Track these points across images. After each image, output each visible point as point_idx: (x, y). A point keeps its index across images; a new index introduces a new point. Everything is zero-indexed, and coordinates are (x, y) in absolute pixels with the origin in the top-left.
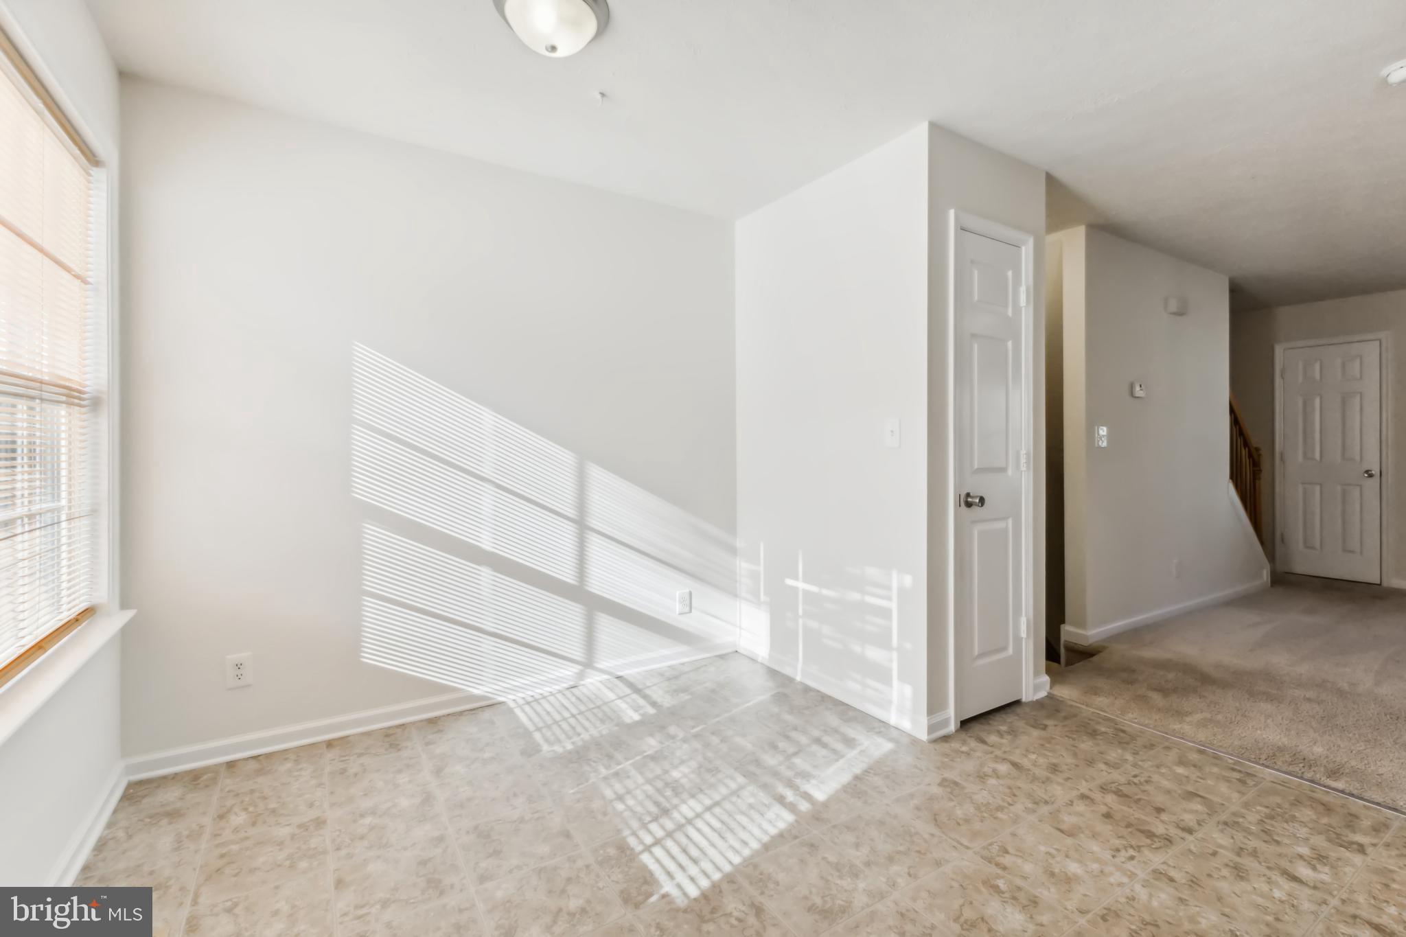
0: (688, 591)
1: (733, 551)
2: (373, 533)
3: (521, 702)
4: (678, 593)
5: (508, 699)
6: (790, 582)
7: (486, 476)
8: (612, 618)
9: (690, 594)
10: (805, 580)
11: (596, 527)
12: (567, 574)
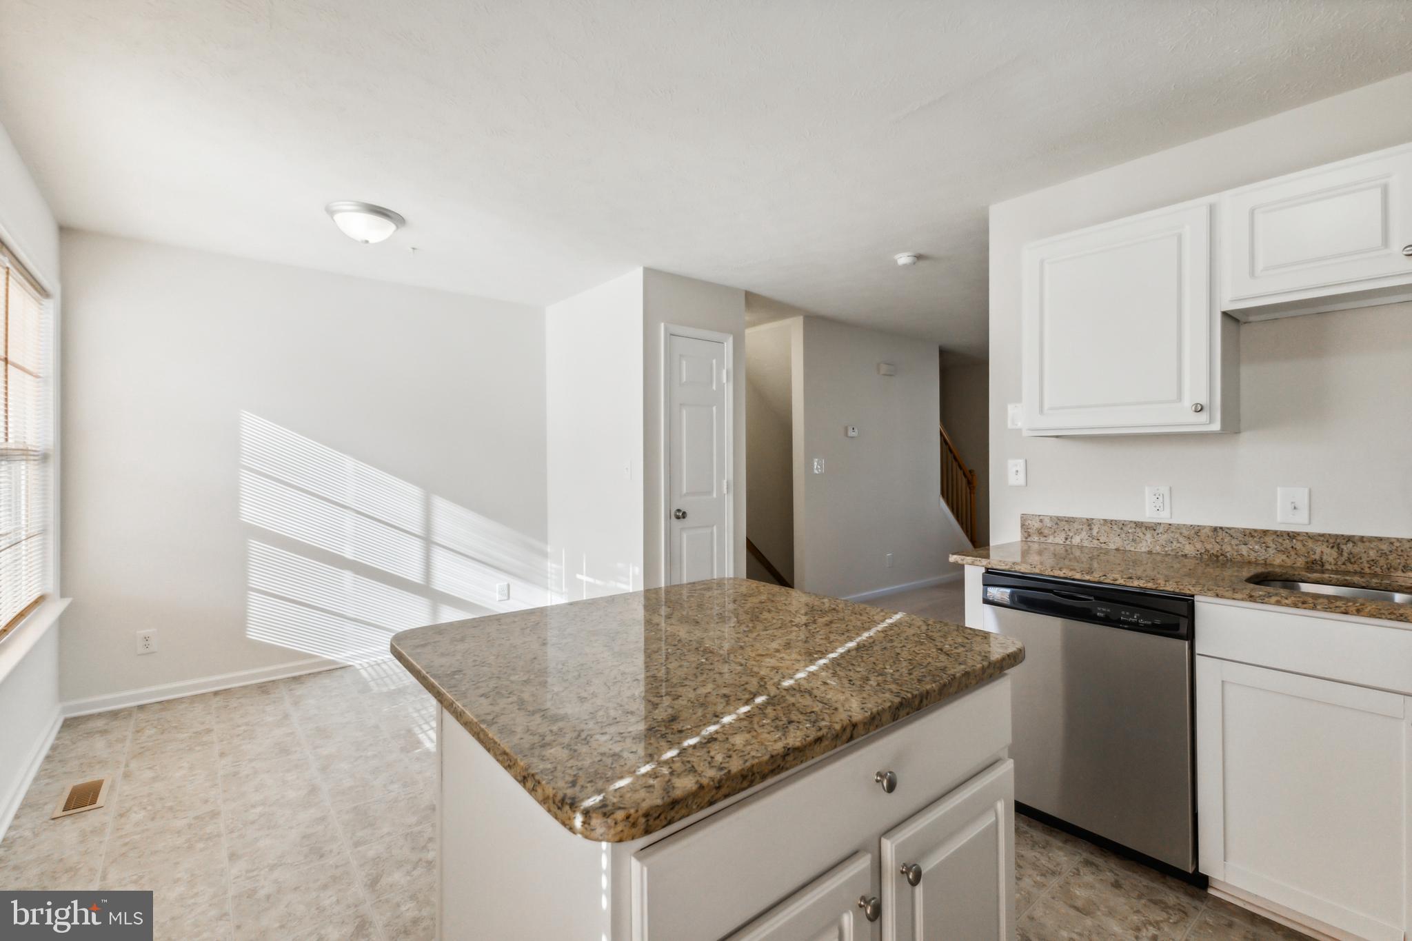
0: (506, 583)
1: (545, 555)
2: (255, 545)
3: (366, 665)
4: (497, 585)
5: (356, 663)
6: (578, 576)
7: (348, 505)
8: (454, 609)
9: (509, 586)
10: (587, 575)
11: (439, 542)
12: (415, 575)
